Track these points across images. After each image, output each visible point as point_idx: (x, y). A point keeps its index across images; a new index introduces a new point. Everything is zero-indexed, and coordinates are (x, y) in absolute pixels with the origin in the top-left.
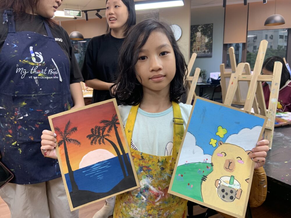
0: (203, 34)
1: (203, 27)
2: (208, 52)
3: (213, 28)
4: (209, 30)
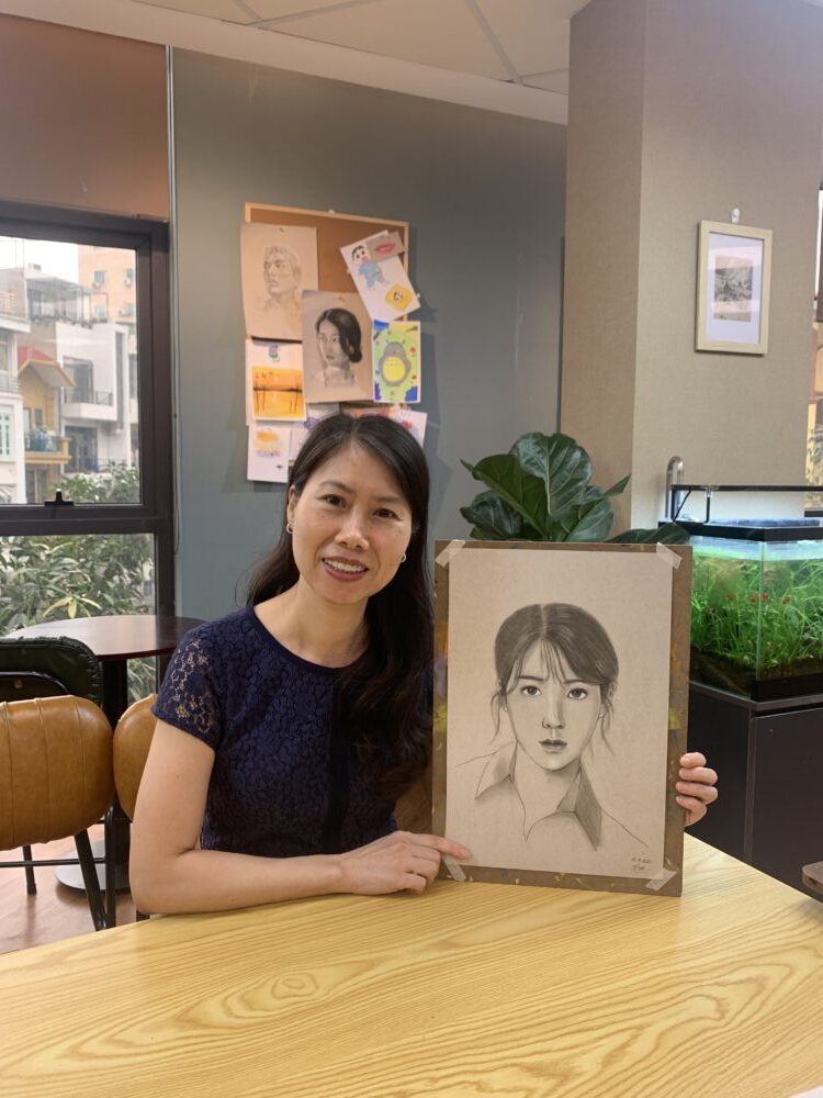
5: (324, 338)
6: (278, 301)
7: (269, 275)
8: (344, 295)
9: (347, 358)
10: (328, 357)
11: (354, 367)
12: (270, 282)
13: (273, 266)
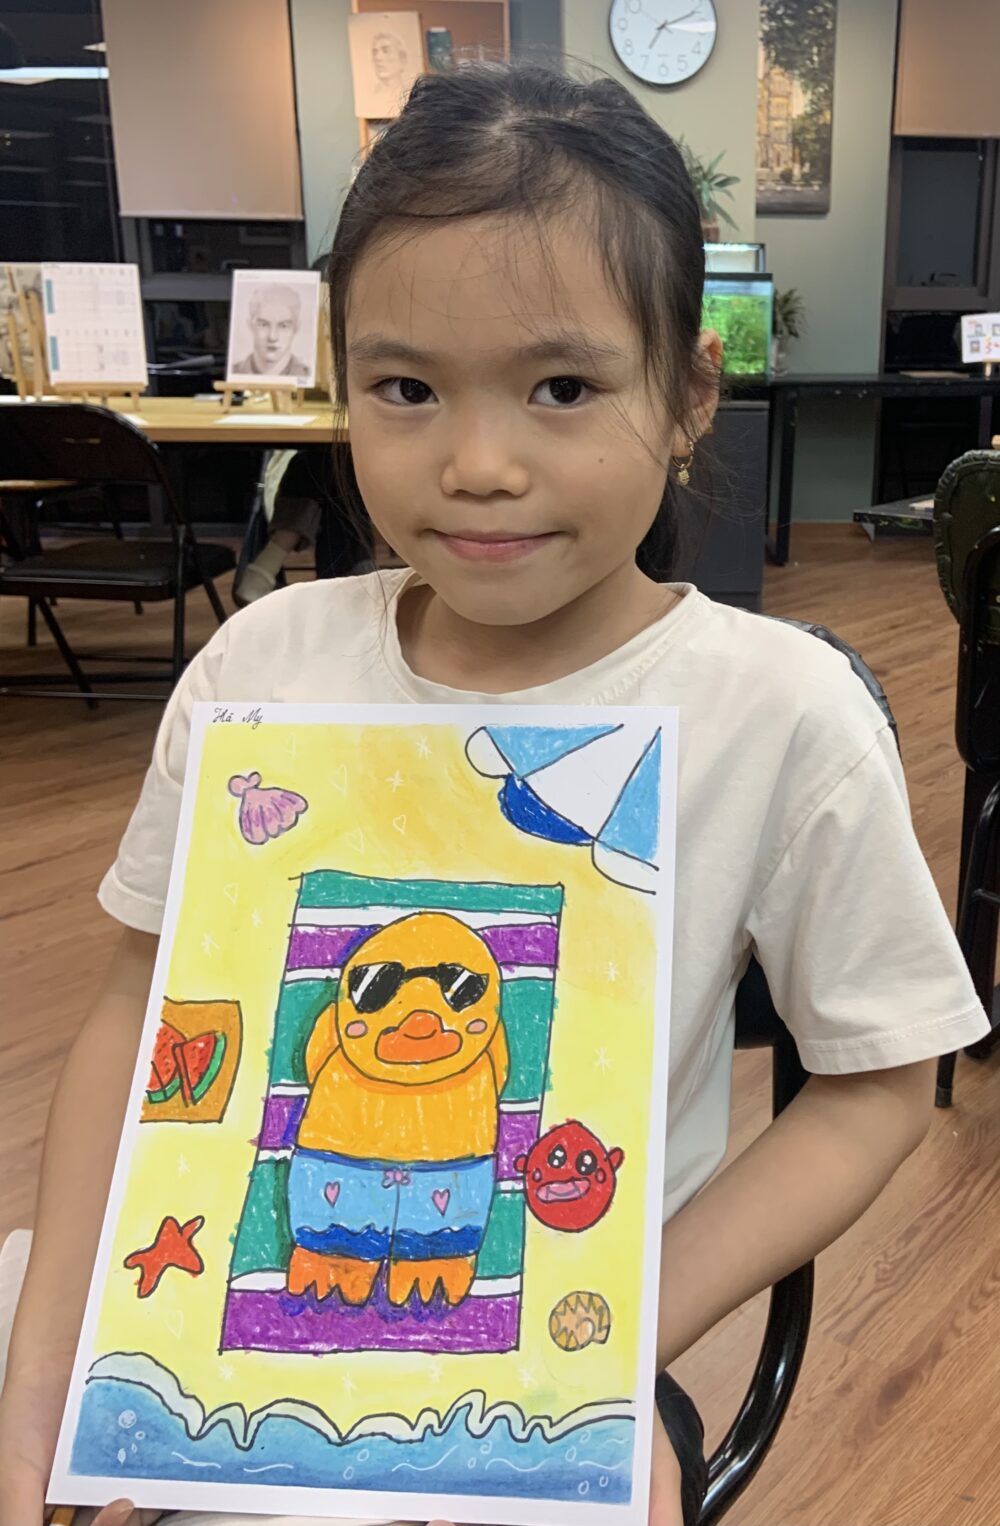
0: (777, 62)
1: (780, 12)
2: (806, 179)
3: (834, 29)
4: (815, 41)
6: (387, 85)
7: (376, 60)
13: (381, 52)
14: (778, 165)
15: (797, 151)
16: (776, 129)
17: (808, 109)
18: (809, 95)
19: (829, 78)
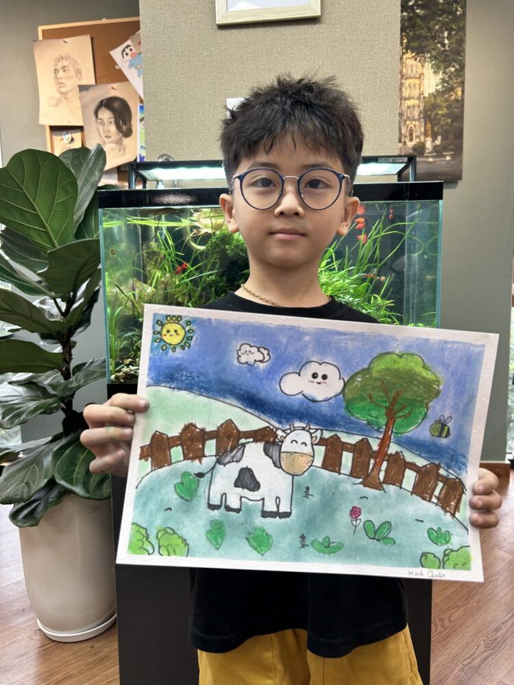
1: (411, 3)
2: (438, 151)
3: (464, 14)
4: (445, 26)
5: (102, 123)
6: (66, 98)
7: (58, 79)
8: (115, 85)
9: (121, 135)
10: (107, 137)
11: (126, 141)
12: (60, 84)
13: (61, 71)
14: (411, 140)
15: (429, 126)
16: (409, 107)
17: (440, 87)
18: (441, 75)
19: (460, 58)
